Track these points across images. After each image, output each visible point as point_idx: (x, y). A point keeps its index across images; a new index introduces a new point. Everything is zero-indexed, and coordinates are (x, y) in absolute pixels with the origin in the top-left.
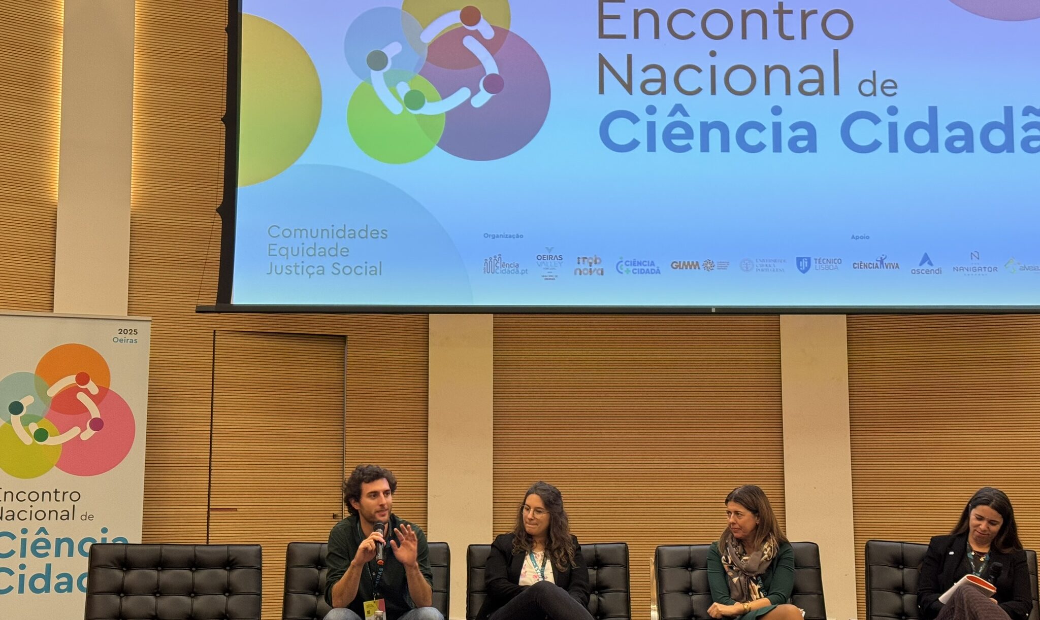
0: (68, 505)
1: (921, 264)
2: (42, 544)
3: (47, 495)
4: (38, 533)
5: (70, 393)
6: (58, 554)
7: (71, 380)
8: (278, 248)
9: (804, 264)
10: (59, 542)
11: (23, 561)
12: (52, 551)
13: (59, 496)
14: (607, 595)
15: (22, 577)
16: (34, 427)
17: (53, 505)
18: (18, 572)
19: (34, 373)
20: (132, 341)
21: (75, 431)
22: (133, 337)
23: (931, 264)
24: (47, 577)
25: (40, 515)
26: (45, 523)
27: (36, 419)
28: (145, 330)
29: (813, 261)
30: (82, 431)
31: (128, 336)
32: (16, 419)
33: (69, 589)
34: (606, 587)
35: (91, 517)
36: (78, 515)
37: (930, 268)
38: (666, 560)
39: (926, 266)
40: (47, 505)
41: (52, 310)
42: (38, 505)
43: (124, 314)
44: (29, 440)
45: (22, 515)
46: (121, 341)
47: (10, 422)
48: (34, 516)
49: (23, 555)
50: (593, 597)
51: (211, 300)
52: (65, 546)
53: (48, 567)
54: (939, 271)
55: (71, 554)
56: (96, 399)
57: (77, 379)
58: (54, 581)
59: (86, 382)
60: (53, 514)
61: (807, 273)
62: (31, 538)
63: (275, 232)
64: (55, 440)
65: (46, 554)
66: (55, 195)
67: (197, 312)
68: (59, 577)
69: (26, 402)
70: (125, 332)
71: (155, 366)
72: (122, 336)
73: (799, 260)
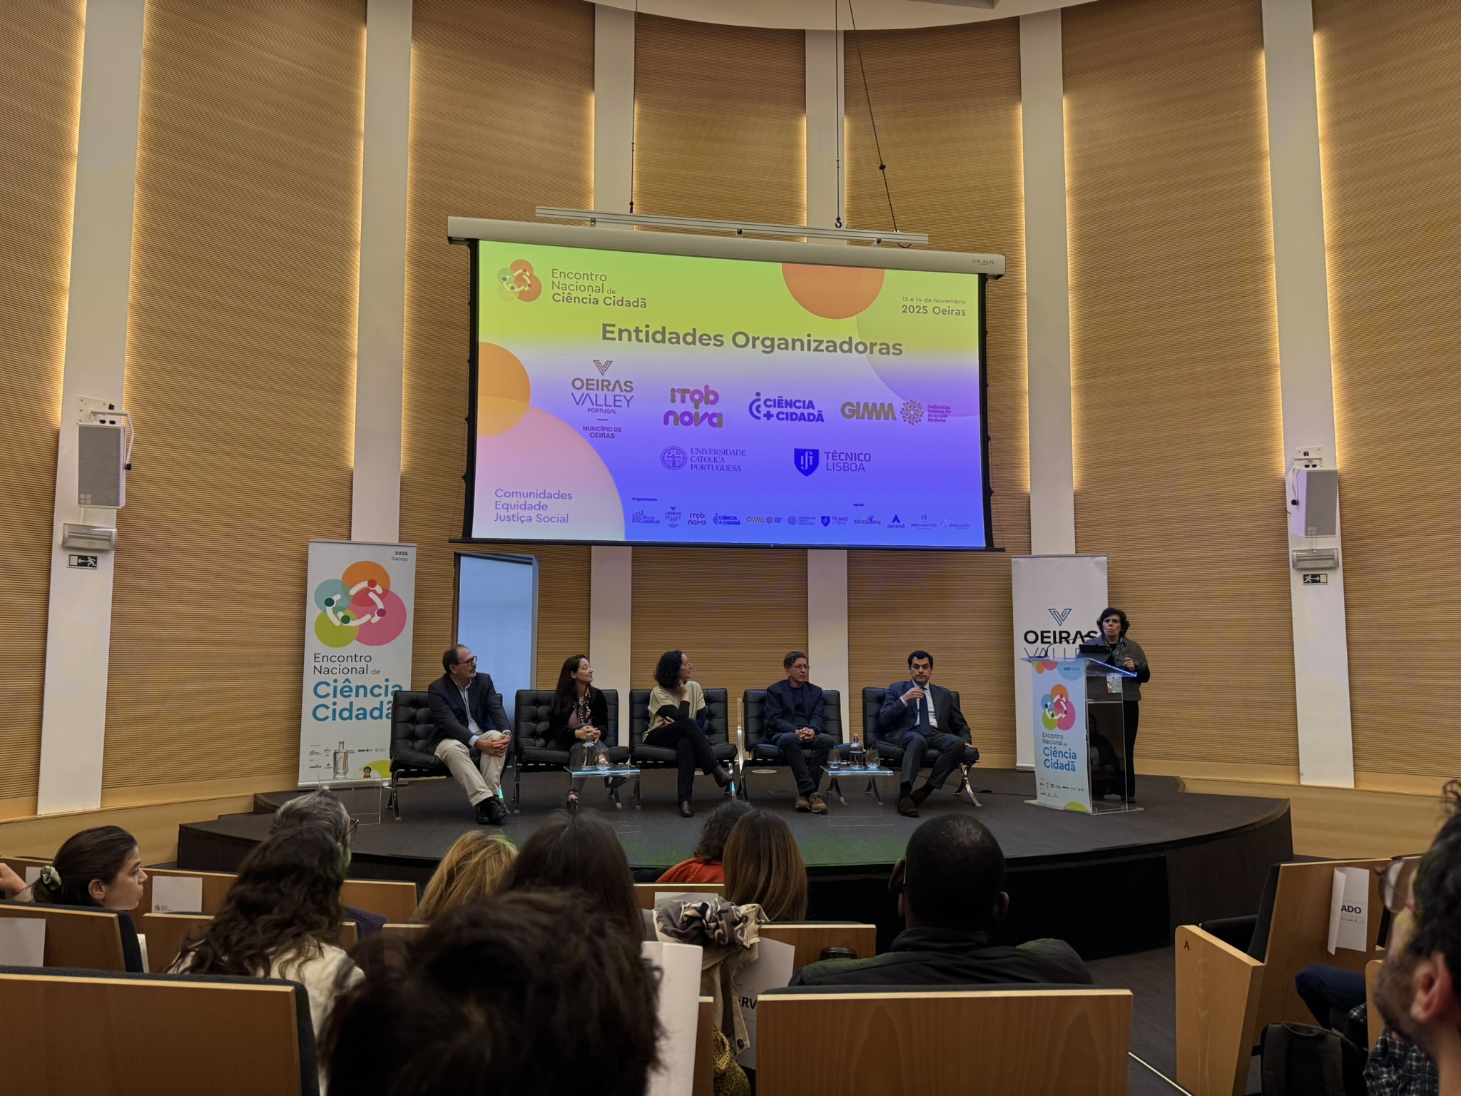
0: (363, 664)
1: (893, 521)
2: (347, 689)
3: (350, 658)
4: (344, 682)
5: (364, 593)
6: (357, 695)
7: (365, 584)
8: (501, 504)
9: (826, 521)
10: (358, 688)
11: (335, 700)
12: (353, 693)
13: (358, 659)
14: (715, 720)
15: (334, 710)
16: (341, 614)
17: (354, 664)
18: (332, 707)
19: (340, 579)
20: (404, 559)
21: (368, 617)
22: (405, 557)
23: (899, 521)
24: (350, 710)
25: (346, 671)
26: (349, 676)
27: (343, 610)
28: (412, 552)
29: (831, 519)
30: (372, 617)
31: (401, 556)
32: (329, 609)
33: (365, 718)
34: (714, 715)
35: (378, 672)
36: (369, 671)
37: (898, 524)
38: (750, 698)
39: (896, 523)
40: (349, 665)
41: (350, 539)
42: (345, 664)
43: (396, 541)
44: (337, 623)
45: (334, 671)
46: (397, 559)
47: (325, 611)
48: (341, 671)
49: (335, 696)
50: (707, 722)
51: (458, 534)
52: (361, 690)
53: (351, 704)
54: (903, 526)
55: (365, 695)
56: (381, 597)
57: (369, 584)
58: (355, 713)
59: (374, 586)
60: (354, 670)
61: (828, 526)
62: (340, 685)
63: (499, 493)
64: (354, 623)
65: (350, 696)
66: (351, 462)
67: (449, 542)
68: (358, 710)
69: (336, 598)
70: (400, 553)
71: (419, 574)
72: (397, 556)
73: (823, 518)
